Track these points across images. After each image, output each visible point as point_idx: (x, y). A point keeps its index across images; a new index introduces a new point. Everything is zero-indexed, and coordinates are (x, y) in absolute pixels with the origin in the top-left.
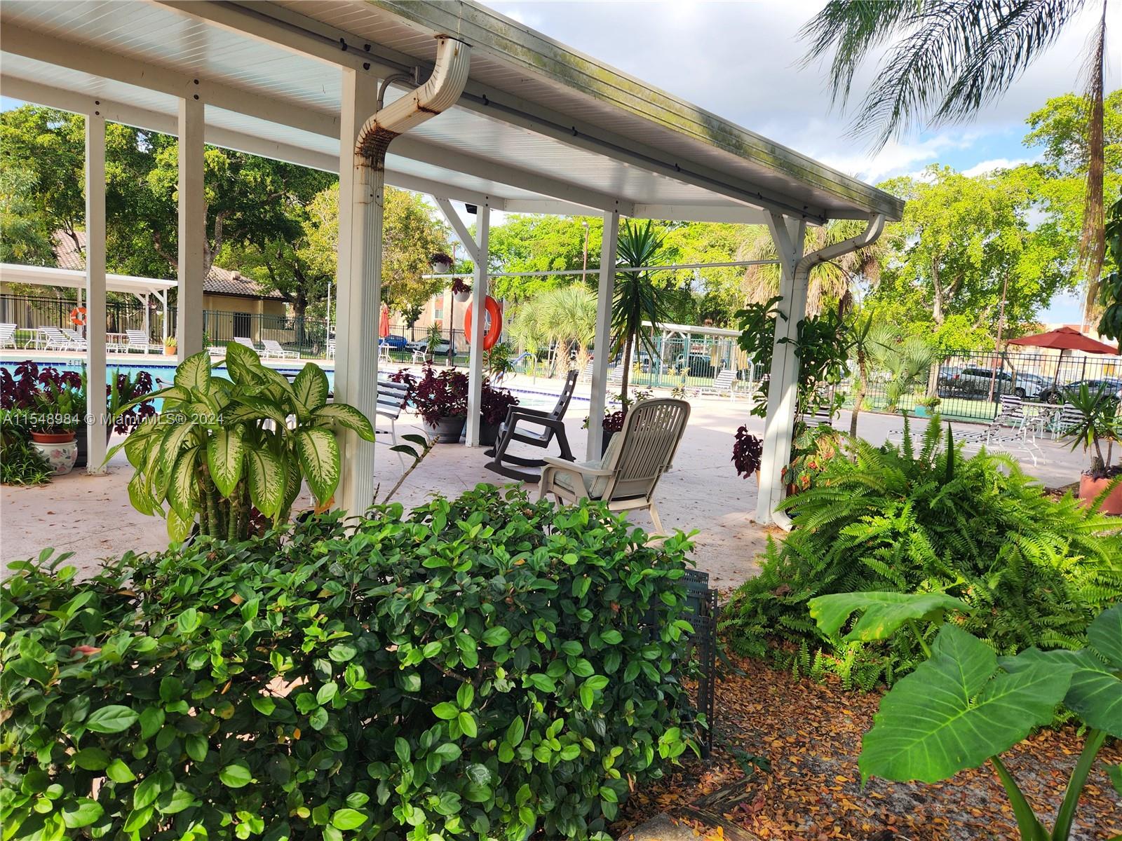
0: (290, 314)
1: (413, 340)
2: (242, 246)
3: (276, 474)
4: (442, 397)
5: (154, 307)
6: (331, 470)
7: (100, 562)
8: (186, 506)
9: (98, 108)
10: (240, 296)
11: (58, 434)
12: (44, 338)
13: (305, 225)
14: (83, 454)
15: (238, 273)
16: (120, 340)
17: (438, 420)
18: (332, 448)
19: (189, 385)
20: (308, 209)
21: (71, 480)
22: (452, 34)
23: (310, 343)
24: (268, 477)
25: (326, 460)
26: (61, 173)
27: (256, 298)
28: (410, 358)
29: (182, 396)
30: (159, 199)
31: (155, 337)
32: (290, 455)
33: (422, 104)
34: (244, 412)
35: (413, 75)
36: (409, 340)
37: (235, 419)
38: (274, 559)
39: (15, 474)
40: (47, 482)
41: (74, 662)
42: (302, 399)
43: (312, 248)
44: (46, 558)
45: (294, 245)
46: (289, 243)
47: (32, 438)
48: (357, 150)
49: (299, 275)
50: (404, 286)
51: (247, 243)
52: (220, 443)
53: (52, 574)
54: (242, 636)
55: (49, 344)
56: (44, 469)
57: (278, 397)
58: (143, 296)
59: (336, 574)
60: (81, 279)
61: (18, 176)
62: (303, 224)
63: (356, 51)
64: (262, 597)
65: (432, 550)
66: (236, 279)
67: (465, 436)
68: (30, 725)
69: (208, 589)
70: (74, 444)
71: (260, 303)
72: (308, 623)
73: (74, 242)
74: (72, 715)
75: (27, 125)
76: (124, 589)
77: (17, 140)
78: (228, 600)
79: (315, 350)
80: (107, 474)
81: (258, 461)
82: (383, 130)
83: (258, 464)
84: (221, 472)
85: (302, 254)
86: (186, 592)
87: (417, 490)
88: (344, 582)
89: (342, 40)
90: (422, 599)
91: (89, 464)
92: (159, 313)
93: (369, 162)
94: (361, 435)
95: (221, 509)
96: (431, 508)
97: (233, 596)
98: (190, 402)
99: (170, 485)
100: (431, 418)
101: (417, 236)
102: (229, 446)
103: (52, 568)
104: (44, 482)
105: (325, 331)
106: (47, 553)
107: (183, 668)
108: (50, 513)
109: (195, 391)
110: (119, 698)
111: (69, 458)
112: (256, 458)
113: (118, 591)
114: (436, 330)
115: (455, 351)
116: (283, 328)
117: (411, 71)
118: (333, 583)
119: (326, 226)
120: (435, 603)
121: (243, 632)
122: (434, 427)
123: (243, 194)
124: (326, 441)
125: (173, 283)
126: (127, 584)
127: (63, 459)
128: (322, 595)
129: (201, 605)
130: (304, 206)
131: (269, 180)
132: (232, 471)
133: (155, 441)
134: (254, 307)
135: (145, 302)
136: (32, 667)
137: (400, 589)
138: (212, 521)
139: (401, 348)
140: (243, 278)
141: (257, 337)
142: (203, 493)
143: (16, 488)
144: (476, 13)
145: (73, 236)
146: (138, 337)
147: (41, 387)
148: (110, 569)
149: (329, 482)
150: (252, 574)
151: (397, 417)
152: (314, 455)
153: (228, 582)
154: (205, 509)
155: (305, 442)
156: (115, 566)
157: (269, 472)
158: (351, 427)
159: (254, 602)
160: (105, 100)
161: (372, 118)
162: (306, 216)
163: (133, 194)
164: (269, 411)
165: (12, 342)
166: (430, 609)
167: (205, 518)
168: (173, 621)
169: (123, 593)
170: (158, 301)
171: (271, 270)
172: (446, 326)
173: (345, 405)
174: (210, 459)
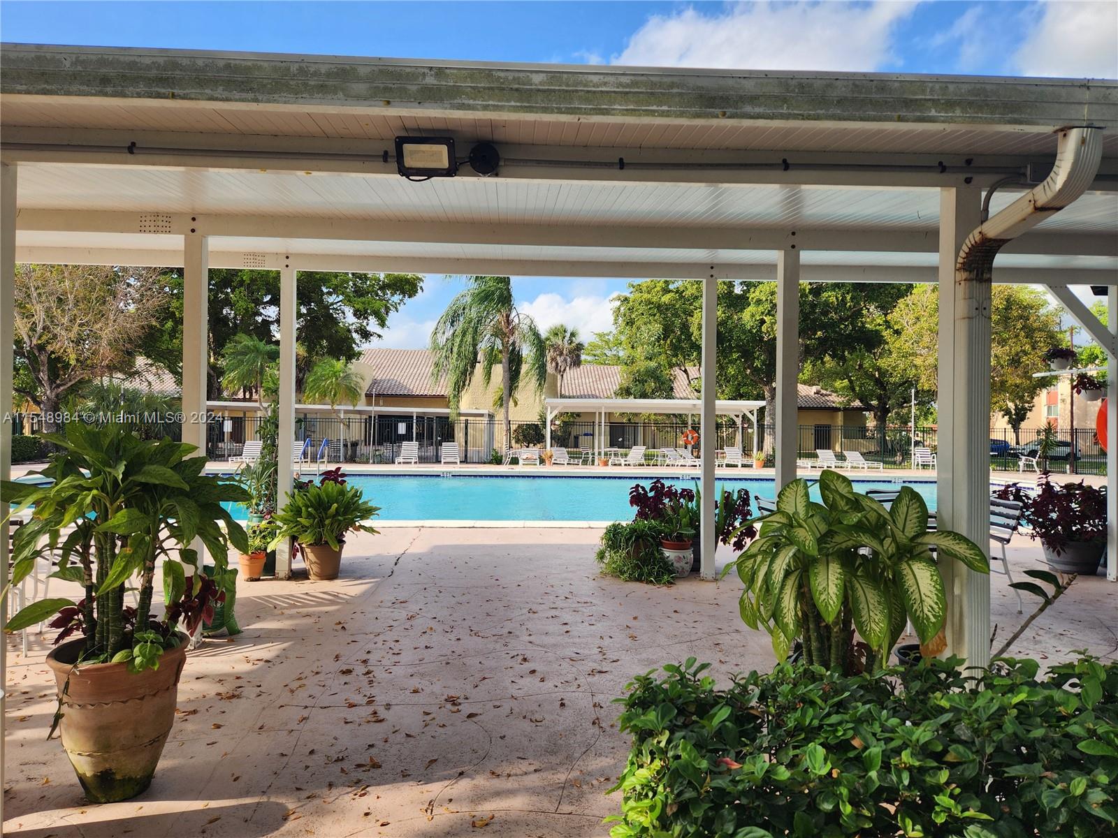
0: (871, 423)
1: (1018, 443)
2: (823, 363)
3: (879, 603)
4: (1068, 517)
5: (746, 426)
6: (935, 606)
7: (731, 676)
8: (791, 626)
9: (713, 272)
10: (821, 408)
11: (680, 542)
12: (664, 456)
13: (886, 334)
14: (697, 560)
15: (819, 387)
16: (719, 455)
17: (1063, 545)
18: (936, 582)
19: (790, 510)
20: (889, 317)
21: (689, 583)
22: (1077, 124)
23: (892, 452)
24: (871, 606)
25: (929, 594)
26: (678, 322)
27: (836, 410)
28: (1016, 464)
29: (784, 520)
30: (750, 331)
31: (746, 451)
32: (890, 584)
33: (1039, 204)
34: (841, 541)
35: (1024, 175)
36: (1013, 443)
37: (834, 547)
38: (890, 704)
39: (650, 574)
40: (672, 583)
41: (720, 773)
42: (900, 526)
43: (894, 355)
44: (691, 666)
45: (874, 354)
46: (871, 352)
47: (661, 544)
48: (958, 265)
49: (880, 383)
50: (1003, 383)
51: (827, 358)
52: (821, 569)
53: (695, 681)
54: (865, 786)
55: (668, 462)
56: (671, 572)
57: (873, 523)
58: (737, 416)
59: (963, 738)
60: (691, 407)
61: (650, 330)
62: (884, 333)
63: (956, 169)
64: (884, 747)
65: (1089, 730)
66: (817, 393)
67: (1105, 565)
68: (691, 824)
69: (828, 725)
70: (690, 551)
71: (840, 414)
72: (939, 789)
73: (685, 376)
74: (723, 825)
75: (656, 289)
76: (752, 708)
77: (649, 302)
78: (848, 742)
79: (898, 458)
80: (716, 580)
81: (860, 588)
82: (990, 240)
83: (860, 592)
84: (823, 597)
85: (883, 363)
86: (807, 723)
87: (1041, 632)
88: (974, 750)
89: (941, 163)
90: (1084, 796)
91: (702, 570)
92: (750, 431)
93: (974, 275)
94: (970, 565)
95: (824, 633)
96: (1077, 671)
97: (853, 738)
98: (791, 526)
99: (776, 604)
100: (1052, 541)
101: (1019, 326)
102: (830, 572)
103: (695, 675)
104: (670, 583)
105: (909, 439)
106: (691, 662)
107: (813, 808)
108: (675, 611)
109: (796, 517)
110: (759, 821)
111: (687, 563)
112: (857, 585)
113: (747, 708)
114: (1049, 430)
115: (1079, 454)
116: (864, 437)
117: (1022, 171)
118: (961, 748)
119: (909, 331)
120: (1104, 805)
121: (867, 781)
122: (1059, 554)
123: (825, 313)
124: (929, 573)
125: (763, 403)
126: (754, 703)
127: (682, 564)
128: (950, 758)
129: (822, 740)
130: (886, 315)
131: (848, 297)
132: (834, 597)
133: (762, 562)
134: (833, 418)
135: (739, 421)
136: (691, 770)
137: (1048, 773)
138: (814, 644)
139: (1004, 455)
140: (824, 392)
141: (838, 448)
142: (805, 614)
143: (650, 586)
144: (1109, 91)
145: (685, 371)
146: (733, 453)
147: (666, 501)
148: (739, 685)
149: (933, 620)
150: (868, 718)
151: (1008, 541)
152: (915, 587)
153: (847, 722)
154: (808, 630)
155: (905, 572)
156: (742, 682)
157: (872, 601)
158: (956, 556)
159: (876, 750)
160: (717, 264)
161: (976, 232)
162: (888, 324)
163: (731, 330)
164: (865, 539)
165: (643, 461)
166: (1099, 812)
167: (808, 639)
168: (798, 751)
169: (752, 712)
170: (749, 420)
171: (850, 381)
172: (1063, 424)
173: (950, 533)
174: (812, 583)
